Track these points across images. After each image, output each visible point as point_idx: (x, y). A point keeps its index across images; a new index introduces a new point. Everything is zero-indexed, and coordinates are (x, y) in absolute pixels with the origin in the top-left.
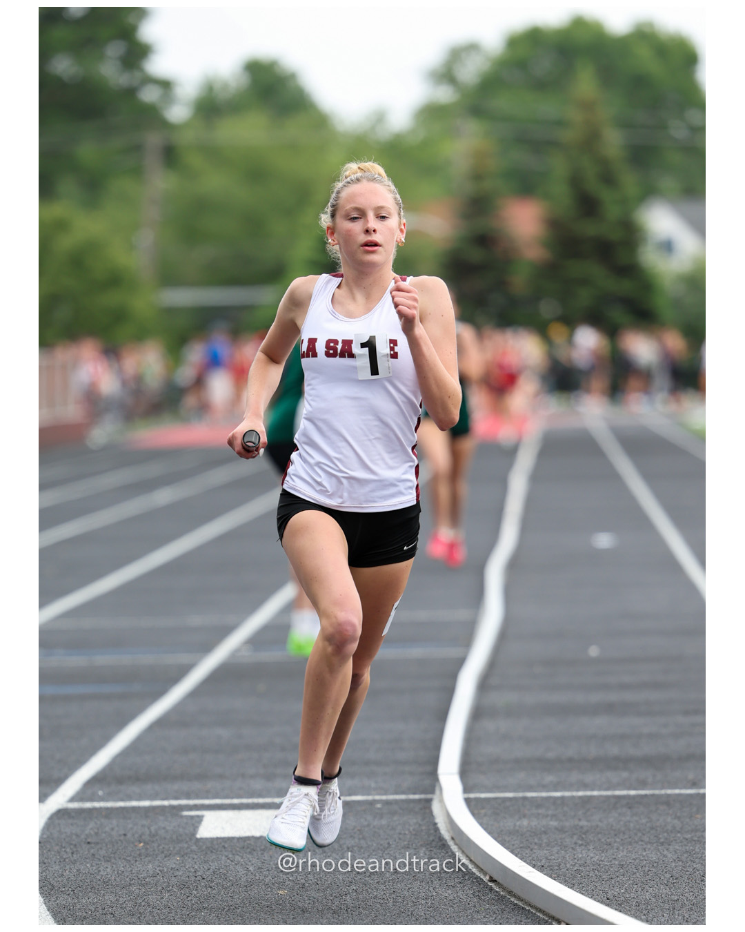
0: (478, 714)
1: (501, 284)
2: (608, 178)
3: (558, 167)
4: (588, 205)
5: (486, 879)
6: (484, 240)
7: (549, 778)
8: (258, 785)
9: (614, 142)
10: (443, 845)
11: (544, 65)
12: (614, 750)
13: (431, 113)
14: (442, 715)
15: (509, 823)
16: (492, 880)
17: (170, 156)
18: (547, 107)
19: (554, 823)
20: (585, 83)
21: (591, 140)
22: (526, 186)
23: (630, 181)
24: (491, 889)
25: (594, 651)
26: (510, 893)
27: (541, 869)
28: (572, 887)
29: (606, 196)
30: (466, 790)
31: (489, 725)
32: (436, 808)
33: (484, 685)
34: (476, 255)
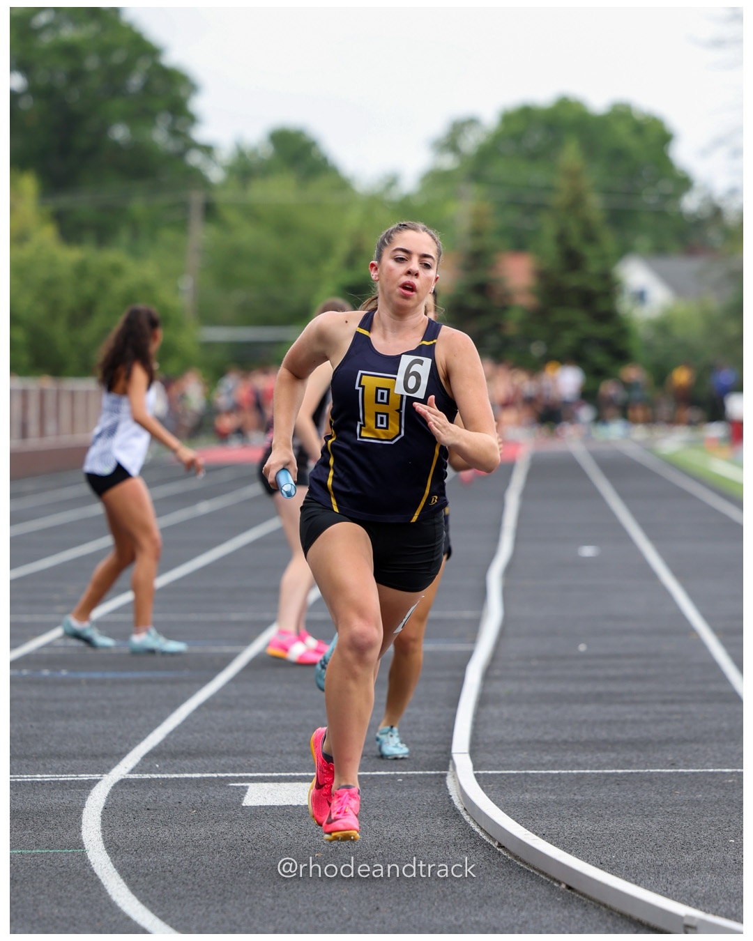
0: (483, 701)
1: (497, 327)
2: (590, 237)
3: (548, 227)
4: (572, 260)
5: (495, 845)
6: (482, 289)
7: (548, 758)
8: (294, 761)
9: (595, 204)
10: (457, 815)
11: (536, 138)
12: (603, 734)
13: (435, 179)
14: (454, 702)
15: (514, 797)
16: (500, 846)
17: (210, 211)
18: (537, 175)
19: (553, 797)
20: (571, 154)
21: (576, 203)
22: (520, 243)
23: (609, 240)
24: (500, 854)
25: (582, 648)
26: (516, 857)
27: (543, 836)
28: (570, 852)
29: (589, 252)
30: (475, 768)
31: (493, 711)
32: (450, 782)
33: (488, 675)
34: (474, 302)
